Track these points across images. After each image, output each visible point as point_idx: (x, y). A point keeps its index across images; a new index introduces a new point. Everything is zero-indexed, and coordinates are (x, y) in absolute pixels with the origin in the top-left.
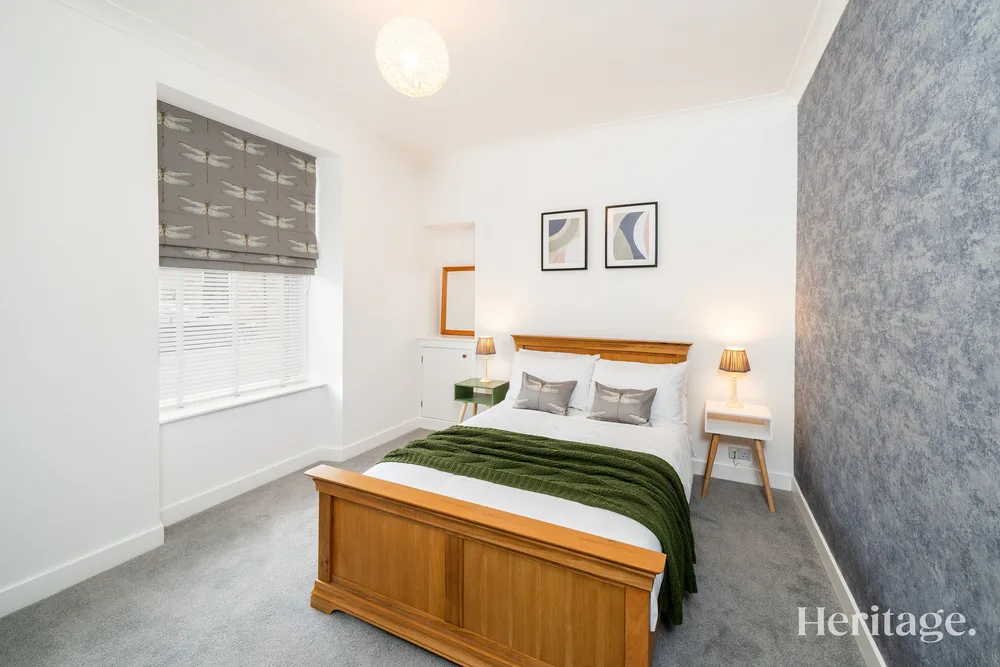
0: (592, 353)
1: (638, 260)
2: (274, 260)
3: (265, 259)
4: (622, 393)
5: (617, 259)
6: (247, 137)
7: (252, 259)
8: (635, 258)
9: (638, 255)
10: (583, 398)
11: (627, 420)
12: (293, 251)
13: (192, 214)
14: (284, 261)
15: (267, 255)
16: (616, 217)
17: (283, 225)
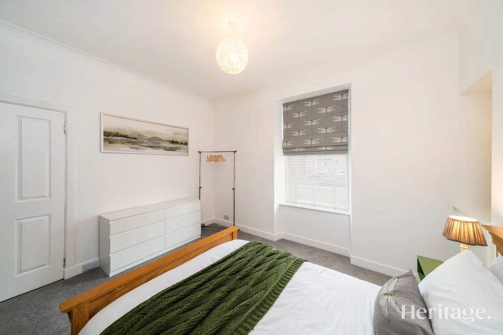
2: (324, 148)
3: (320, 149)
6: (312, 99)
7: (315, 149)
12: (334, 143)
13: (294, 136)
14: (329, 148)
15: (321, 147)
17: (329, 131)
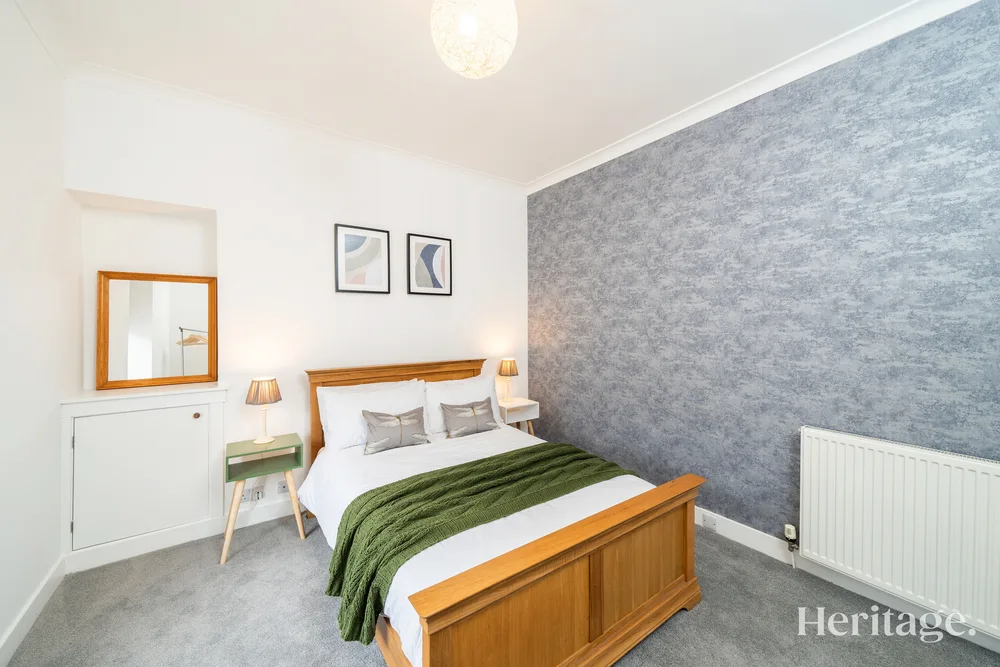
0: (409, 378)
1: (438, 288)
4: (472, 406)
5: (419, 286)
8: (434, 286)
9: (436, 284)
10: (434, 421)
11: (487, 428)
16: (417, 244)
